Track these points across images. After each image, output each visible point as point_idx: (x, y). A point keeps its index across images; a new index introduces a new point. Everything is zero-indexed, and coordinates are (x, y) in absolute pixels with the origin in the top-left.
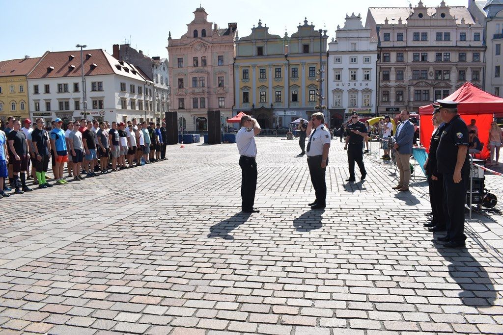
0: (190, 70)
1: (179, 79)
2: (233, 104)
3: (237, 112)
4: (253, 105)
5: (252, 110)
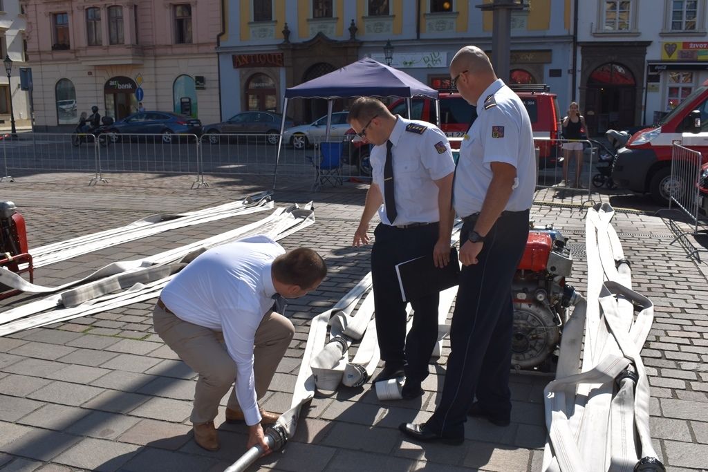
2: (219, 30)
3: (233, 56)
4: (286, 27)
5: (283, 48)
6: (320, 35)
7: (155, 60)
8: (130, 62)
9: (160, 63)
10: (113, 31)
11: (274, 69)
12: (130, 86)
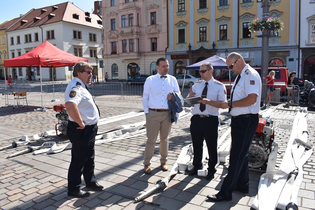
0: (121, 7)
1: (112, 20)
2: (166, 46)
3: (171, 55)
4: (190, 45)
5: (188, 52)
6: (202, 47)
7: (144, 57)
8: (136, 58)
9: (146, 58)
10: (131, 47)
11: (185, 60)
12: (136, 66)
